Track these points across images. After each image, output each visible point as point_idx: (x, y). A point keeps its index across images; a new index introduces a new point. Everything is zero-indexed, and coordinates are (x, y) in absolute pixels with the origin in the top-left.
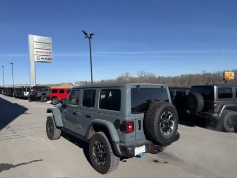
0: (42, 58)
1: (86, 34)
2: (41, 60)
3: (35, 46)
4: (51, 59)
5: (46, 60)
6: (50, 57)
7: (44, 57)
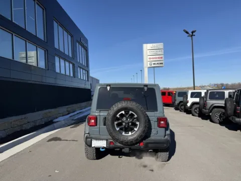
0: (154, 64)
1: (187, 33)
2: (153, 66)
3: (149, 54)
4: (162, 64)
5: (158, 65)
6: (161, 62)
7: (156, 62)
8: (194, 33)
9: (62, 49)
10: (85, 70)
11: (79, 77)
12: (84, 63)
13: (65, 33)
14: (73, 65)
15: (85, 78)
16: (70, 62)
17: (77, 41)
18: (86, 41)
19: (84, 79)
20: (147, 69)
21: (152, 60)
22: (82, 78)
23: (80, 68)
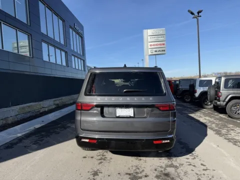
0: (155, 51)
2: (154, 53)
3: (149, 40)
4: (164, 51)
5: (159, 53)
6: (163, 49)
7: (158, 50)
8: (200, 14)
9: (51, 35)
10: (81, 59)
11: (74, 67)
12: (80, 52)
13: (55, 17)
14: (66, 53)
15: (81, 67)
16: (61, 50)
17: (71, 27)
18: (82, 27)
19: (80, 69)
20: (148, 57)
21: (153, 47)
22: (77, 68)
23: (75, 56)
